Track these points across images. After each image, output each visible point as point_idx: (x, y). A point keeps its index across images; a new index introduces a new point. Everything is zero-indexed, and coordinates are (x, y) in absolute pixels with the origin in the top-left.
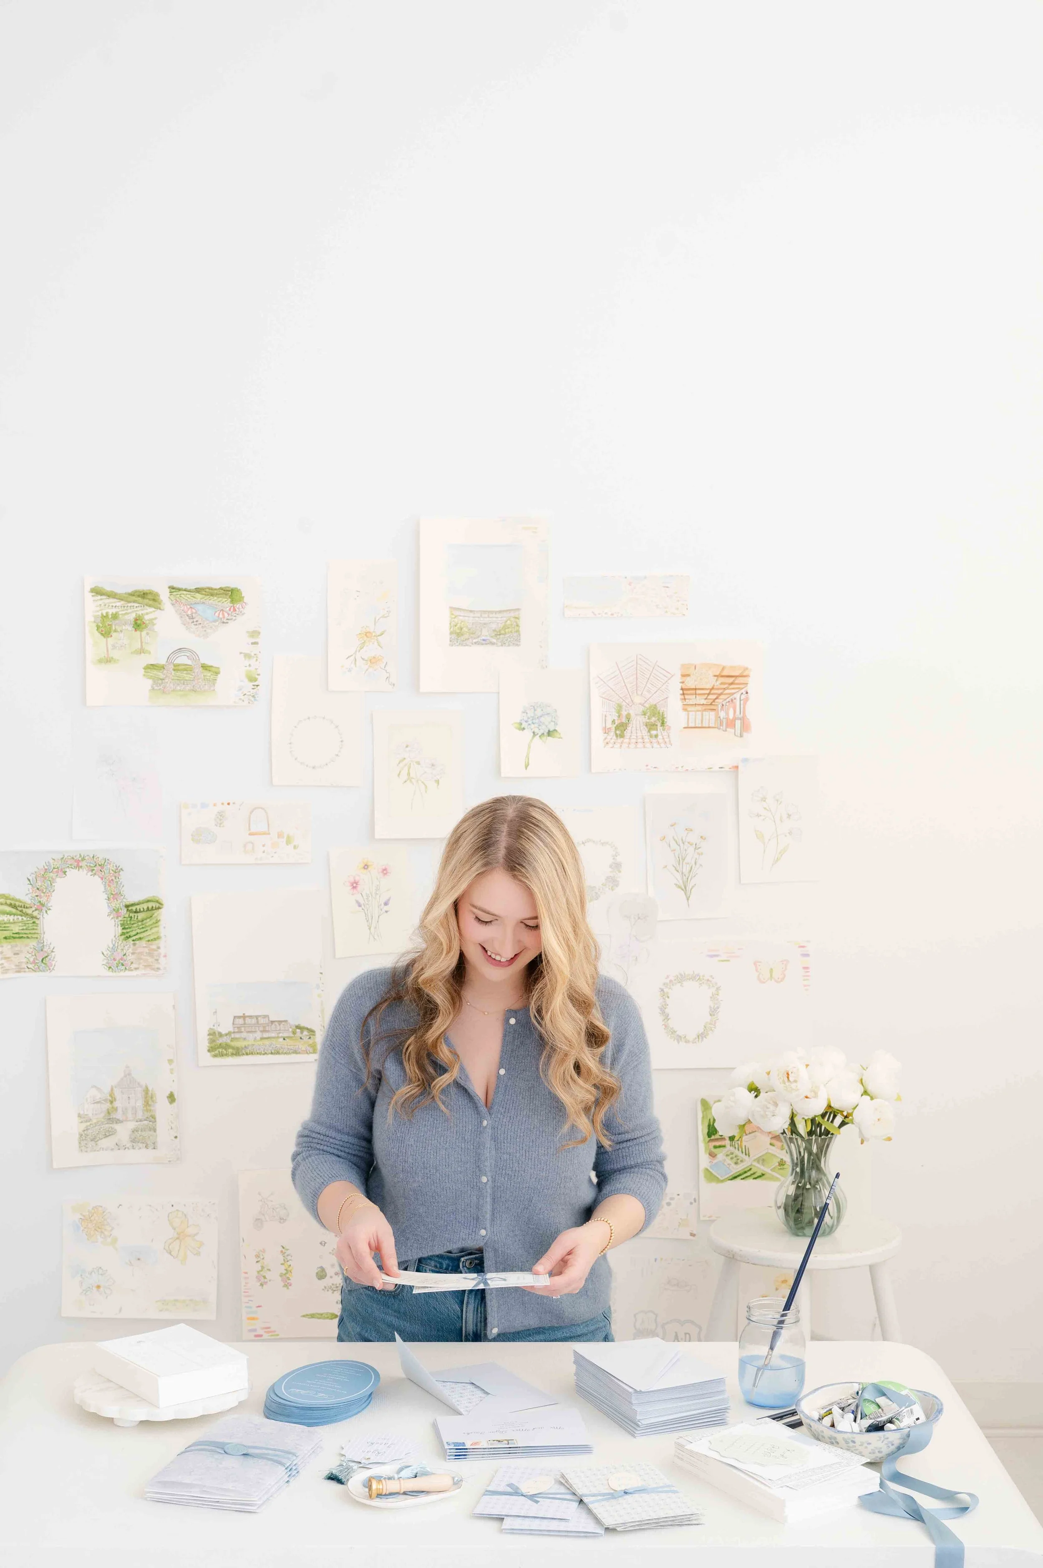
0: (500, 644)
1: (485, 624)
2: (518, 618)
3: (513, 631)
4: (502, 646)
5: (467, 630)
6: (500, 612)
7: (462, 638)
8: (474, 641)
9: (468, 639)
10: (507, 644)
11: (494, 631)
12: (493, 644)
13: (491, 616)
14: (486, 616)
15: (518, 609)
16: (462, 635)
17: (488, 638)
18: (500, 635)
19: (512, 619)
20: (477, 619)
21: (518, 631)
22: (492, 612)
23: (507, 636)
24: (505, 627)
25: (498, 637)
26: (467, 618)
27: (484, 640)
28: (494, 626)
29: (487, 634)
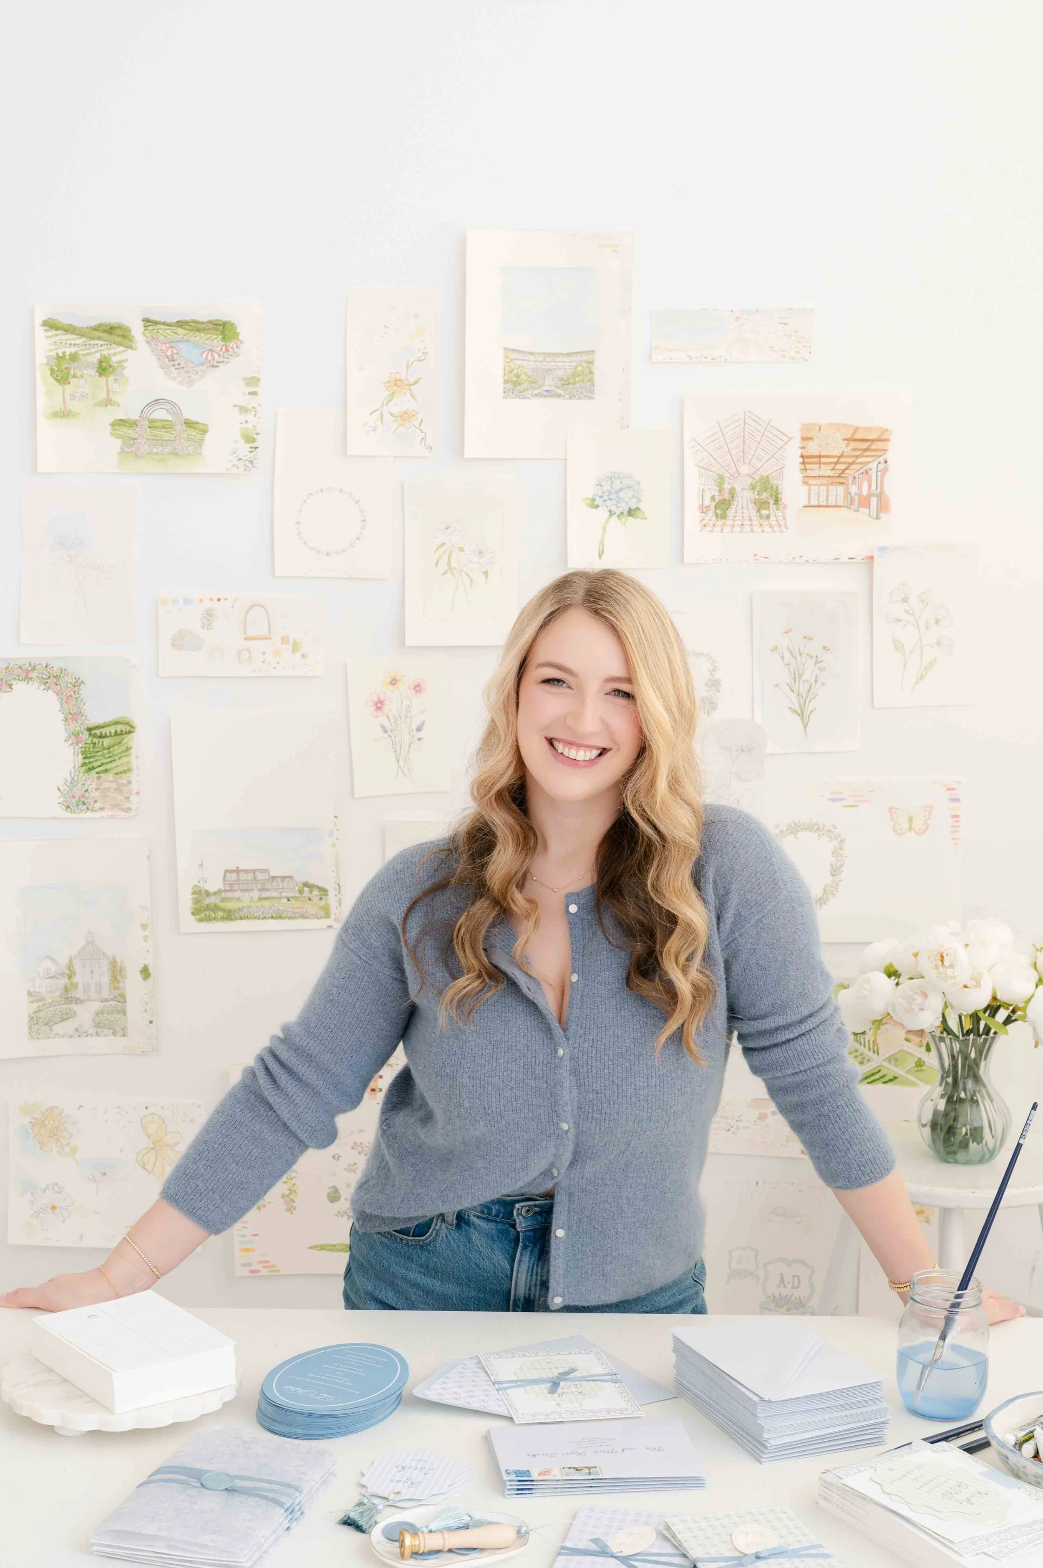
0: (568, 396)
1: (548, 370)
2: (591, 363)
3: (585, 380)
4: (570, 398)
5: (525, 378)
6: (569, 355)
7: (520, 388)
8: (536, 392)
9: (528, 389)
10: (577, 397)
11: (561, 379)
12: (559, 396)
13: (557, 359)
14: (550, 359)
15: (593, 351)
16: (520, 384)
17: (552, 388)
18: (568, 384)
19: (584, 364)
20: (539, 363)
21: (591, 380)
22: (558, 355)
23: (577, 385)
24: (575, 375)
25: (566, 386)
26: (525, 362)
27: (547, 391)
28: (560, 373)
29: (551, 383)
